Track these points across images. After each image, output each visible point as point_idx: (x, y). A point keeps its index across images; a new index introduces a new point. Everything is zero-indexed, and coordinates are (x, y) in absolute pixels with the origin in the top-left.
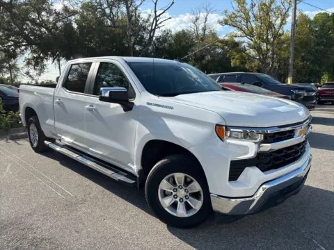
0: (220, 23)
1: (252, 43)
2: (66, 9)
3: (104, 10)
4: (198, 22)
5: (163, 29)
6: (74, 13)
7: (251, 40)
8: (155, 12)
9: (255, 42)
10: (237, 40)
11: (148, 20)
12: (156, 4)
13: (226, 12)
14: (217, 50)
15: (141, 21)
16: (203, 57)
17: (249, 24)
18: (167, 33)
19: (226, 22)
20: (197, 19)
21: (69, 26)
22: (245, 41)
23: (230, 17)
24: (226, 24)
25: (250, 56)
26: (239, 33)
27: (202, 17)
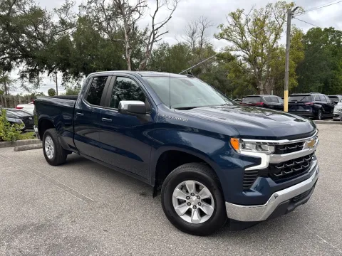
0: (216, 37)
1: (247, 56)
2: (63, 22)
3: (100, 23)
4: (195, 35)
5: (161, 42)
6: (71, 26)
7: (247, 53)
8: (153, 26)
9: (251, 56)
10: (232, 53)
11: (145, 33)
12: (153, 18)
13: (221, 26)
14: (213, 63)
15: (138, 34)
16: (199, 71)
17: (244, 38)
18: (164, 47)
19: (221, 36)
20: (193, 33)
21: (66, 39)
22: (241, 55)
23: (226, 31)
24: (222, 38)
25: (244, 70)
26: (235, 47)
27: (199, 30)
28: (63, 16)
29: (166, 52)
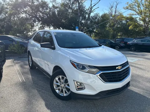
0: (124, 8)
1: (141, 18)
2: (53, 6)
3: (70, 6)
4: (113, 8)
5: (95, 13)
6: (57, 8)
7: (141, 16)
8: (91, 5)
9: (143, 17)
10: (134, 16)
11: (89, 9)
12: (91, 1)
13: (128, 3)
14: (123, 22)
16: (114, 25)
17: (140, 8)
18: (97, 15)
20: (112, 7)
21: (54, 13)
22: (138, 17)
23: (130, 6)
24: (127, 9)
25: (139, 24)
26: (135, 13)
27: (115, 6)
28: (54, 3)
29: (98, 17)
